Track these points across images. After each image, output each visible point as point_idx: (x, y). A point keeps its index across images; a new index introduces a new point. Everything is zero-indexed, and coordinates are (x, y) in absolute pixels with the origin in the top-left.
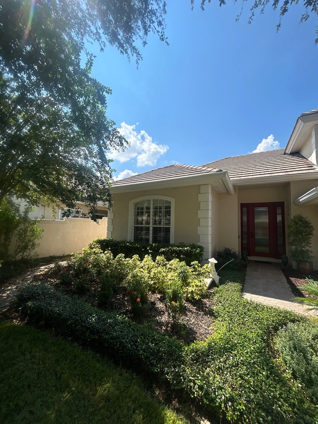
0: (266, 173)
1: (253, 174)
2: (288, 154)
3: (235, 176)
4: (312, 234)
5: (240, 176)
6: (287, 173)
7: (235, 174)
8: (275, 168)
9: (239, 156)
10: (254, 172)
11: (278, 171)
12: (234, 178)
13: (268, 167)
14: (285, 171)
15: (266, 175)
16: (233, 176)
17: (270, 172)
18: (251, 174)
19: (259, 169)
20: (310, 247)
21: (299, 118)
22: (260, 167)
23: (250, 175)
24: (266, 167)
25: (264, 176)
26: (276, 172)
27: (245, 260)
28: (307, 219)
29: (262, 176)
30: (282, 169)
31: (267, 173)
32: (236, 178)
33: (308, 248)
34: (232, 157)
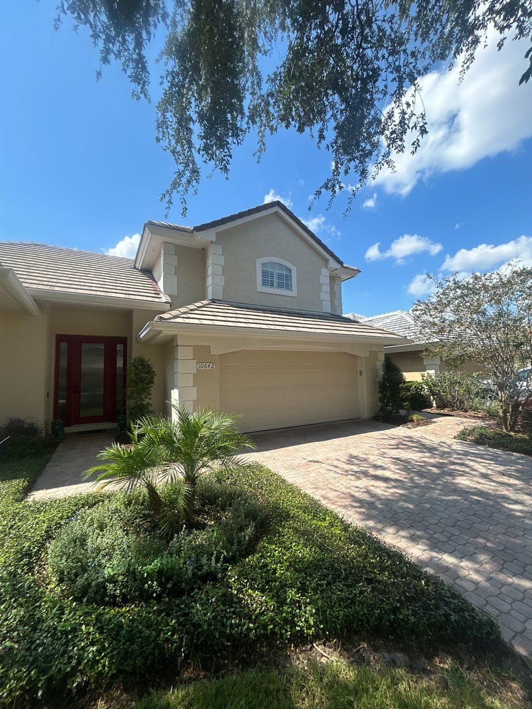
0: (99, 289)
1: (79, 287)
2: (138, 269)
3: (42, 283)
4: (152, 382)
5: (54, 284)
6: (128, 296)
7: (45, 279)
8: (114, 284)
9: (64, 248)
10: (80, 284)
11: (118, 291)
12: (40, 287)
13: (106, 280)
14: (127, 292)
15: (98, 293)
16: (38, 282)
17: (105, 290)
18: (75, 287)
19: (90, 281)
20: (150, 399)
21: (146, 224)
22: (94, 279)
23: (72, 286)
24: (103, 280)
25: (95, 293)
26: (114, 291)
27: (57, 435)
28: (149, 363)
29: (92, 292)
30: (123, 288)
31: (102, 289)
32: (44, 287)
33: (147, 401)
34: (49, 246)
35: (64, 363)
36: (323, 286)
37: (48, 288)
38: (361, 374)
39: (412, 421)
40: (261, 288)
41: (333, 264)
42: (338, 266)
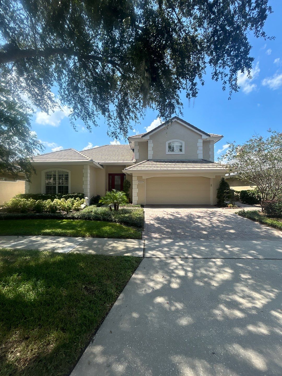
35: (111, 181)
36: (199, 147)
37: (104, 162)
38: (211, 186)
39: (228, 206)
40: (167, 153)
41: (204, 137)
42: (207, 137)
